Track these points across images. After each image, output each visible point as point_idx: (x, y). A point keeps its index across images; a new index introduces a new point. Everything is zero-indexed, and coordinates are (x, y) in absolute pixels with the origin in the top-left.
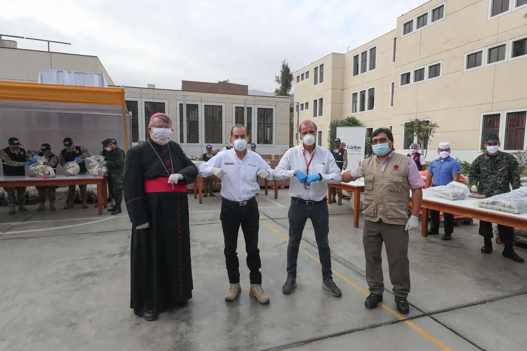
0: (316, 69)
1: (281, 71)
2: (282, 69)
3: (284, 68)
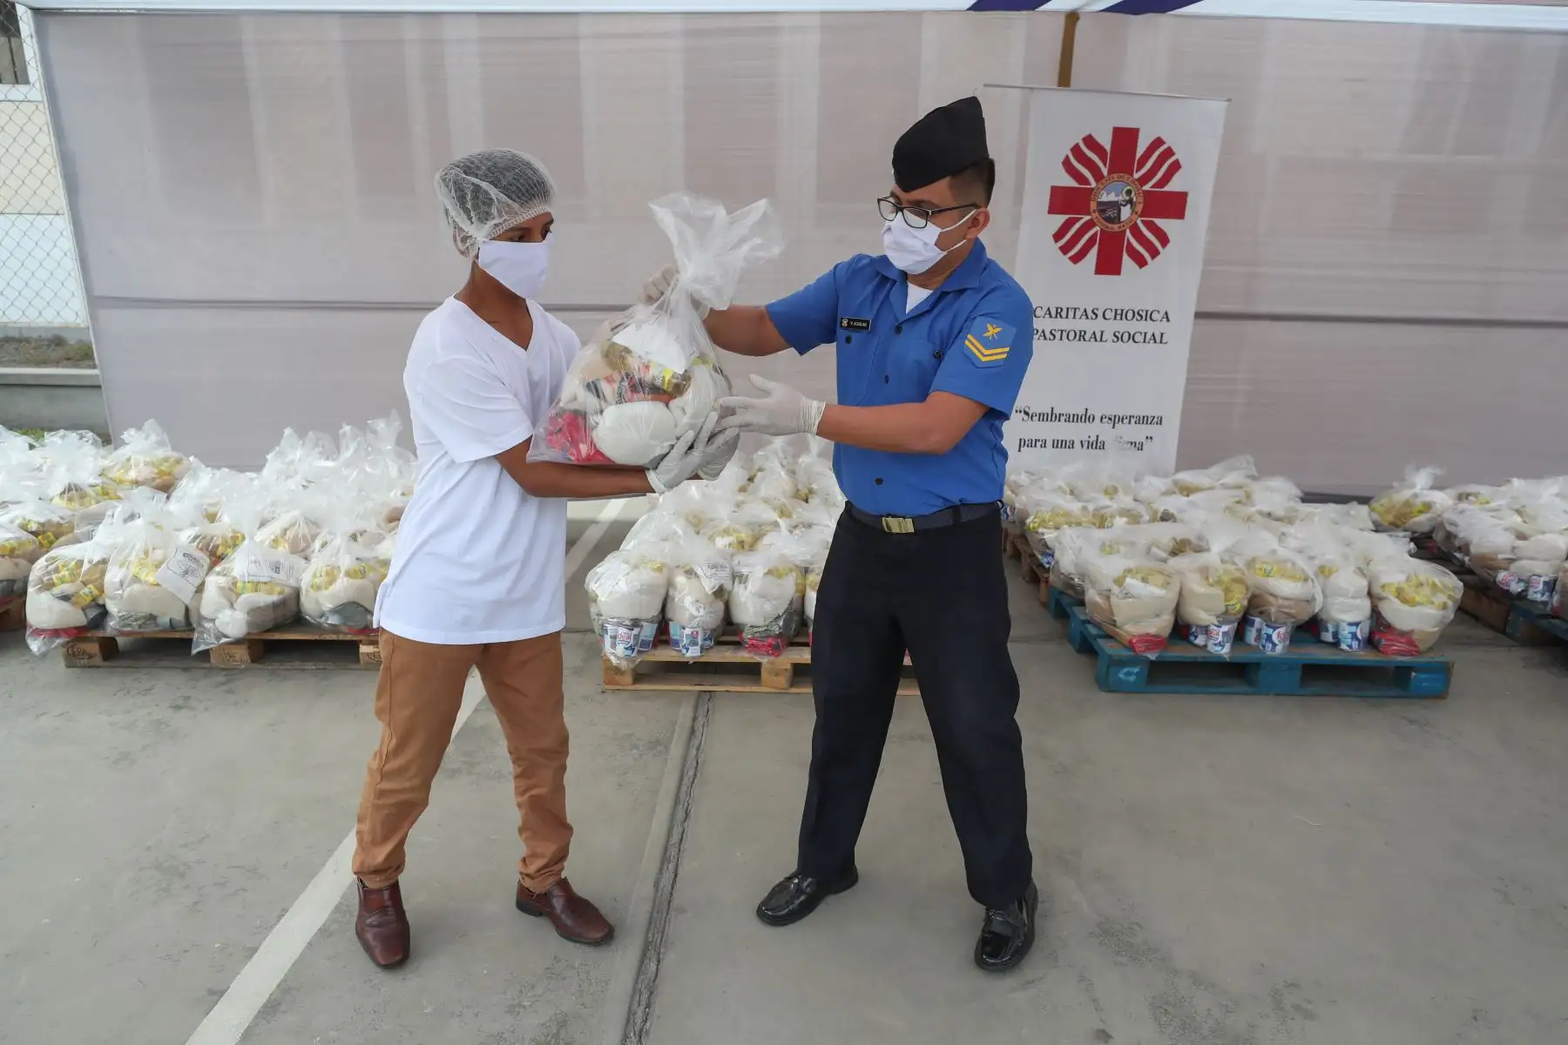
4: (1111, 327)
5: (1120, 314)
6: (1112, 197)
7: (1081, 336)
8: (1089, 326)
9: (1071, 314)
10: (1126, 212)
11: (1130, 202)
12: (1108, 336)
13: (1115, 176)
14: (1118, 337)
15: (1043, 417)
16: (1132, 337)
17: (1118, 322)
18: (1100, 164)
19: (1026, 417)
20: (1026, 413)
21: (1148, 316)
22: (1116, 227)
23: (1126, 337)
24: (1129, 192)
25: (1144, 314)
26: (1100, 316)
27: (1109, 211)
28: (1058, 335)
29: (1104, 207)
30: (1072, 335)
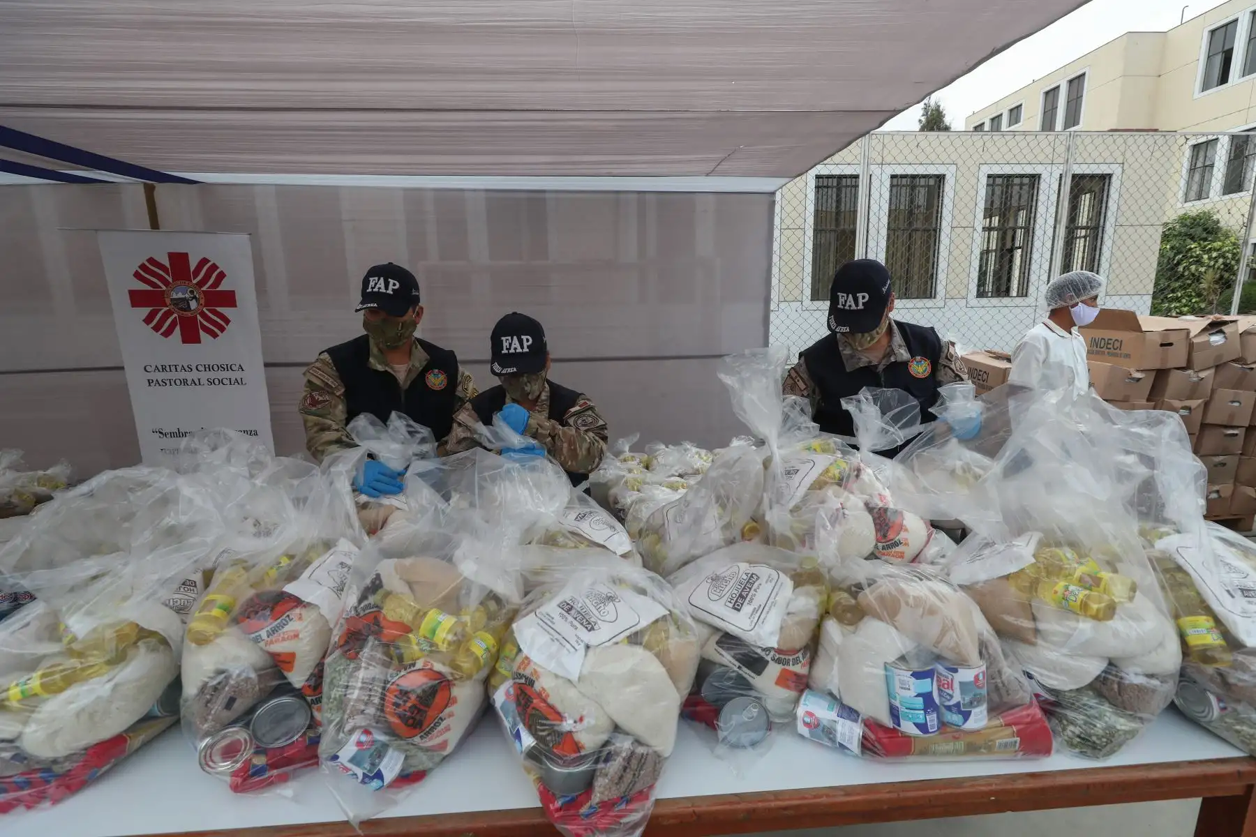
0: (1052, 94)
1: (920, 121)
2: (923, 115)
3: (927, 113)
4: (204, 376)
5: (209, 368)
6: (180, 295)
7: (185, 382)
8: (190, 376)
9: (173, 368)
10: (193, 305)
11: (195, 297)
12: (204, 381)
13: (179, 282)
14: (211, 382)
15: (173, 435)
16: (221, 382)
17: (208, 372)
18: (167, 277)
19: (161, 436)
20: (160, 433)
21: (229, 368)
22: (189, 314)
23: (216, 381)
24: (192, 292)
25: (225, 367)
26: (194, 369)
27: (182, 304)
28: (168, 382)
29: (176, 302)
30: (178, 382)
